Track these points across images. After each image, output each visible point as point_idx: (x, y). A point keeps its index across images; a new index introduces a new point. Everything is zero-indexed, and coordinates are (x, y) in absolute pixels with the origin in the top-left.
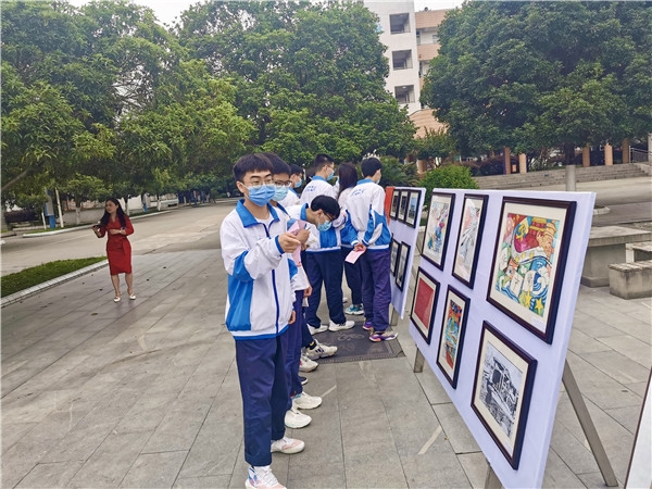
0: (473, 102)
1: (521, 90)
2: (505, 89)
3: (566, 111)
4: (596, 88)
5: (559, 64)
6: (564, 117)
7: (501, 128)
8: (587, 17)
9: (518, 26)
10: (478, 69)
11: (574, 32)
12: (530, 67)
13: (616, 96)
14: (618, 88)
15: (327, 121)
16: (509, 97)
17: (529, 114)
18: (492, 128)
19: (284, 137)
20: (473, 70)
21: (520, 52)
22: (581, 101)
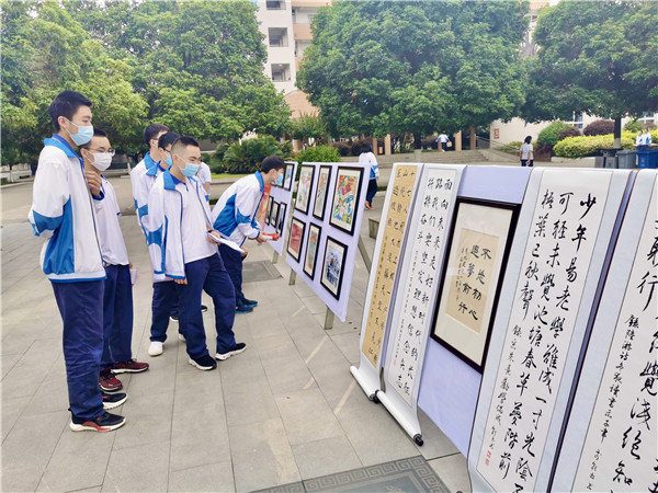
0: (340, 91)
1: (378, 84)
2: (365, 83)
3: (412, 105)
4: (434, 87)
5: (408, 65)
6: (410, 109)
7: (363, 115)
8: (429, 28)
9: (376, 30)
10: (344, 63)
11: (419, 40)
12: (385, 65)
13: (450, 95)
14: (451, 88)
15: (212, 101)
16: (368, 90)
17: (385, 105)
18: (355, 115)
19: (173, 114)
20: (340, 64)
21: (377, 52)
22: (423, 97)
